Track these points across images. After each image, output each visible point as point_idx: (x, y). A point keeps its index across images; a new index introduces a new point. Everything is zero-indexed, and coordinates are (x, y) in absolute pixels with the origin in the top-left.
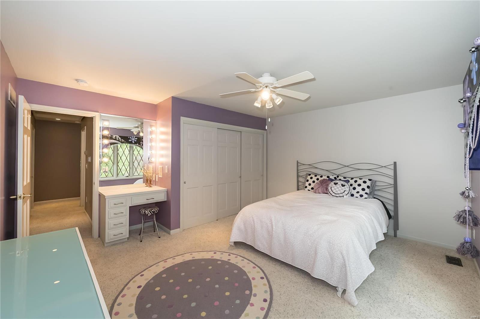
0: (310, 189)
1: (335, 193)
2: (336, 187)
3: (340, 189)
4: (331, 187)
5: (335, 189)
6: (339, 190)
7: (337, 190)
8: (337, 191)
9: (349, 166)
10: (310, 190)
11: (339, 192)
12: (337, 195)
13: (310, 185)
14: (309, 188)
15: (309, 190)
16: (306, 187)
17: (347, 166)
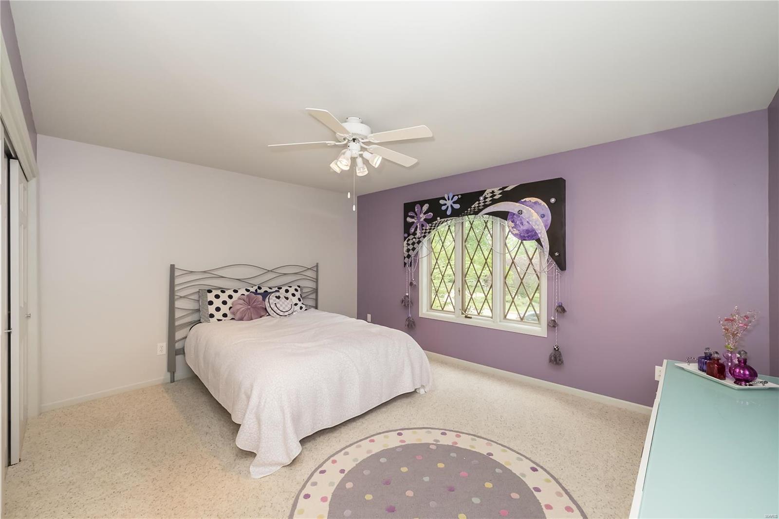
0: (221, 318)
1: (284, 311)
2: (281, 303)
3: (286, 303)
4: (275, 304)
5: (281, 306)
6: (286, 306)
7: (284, 306)
8: (284, 308)
9: (274, 271)
10: (221, 320)
11: (287, 309)
12: (286, 314)
13: (218, 309)
14: (218, 315)
15: (219, 320)
16: (212, 316)
17: (271, 271)
